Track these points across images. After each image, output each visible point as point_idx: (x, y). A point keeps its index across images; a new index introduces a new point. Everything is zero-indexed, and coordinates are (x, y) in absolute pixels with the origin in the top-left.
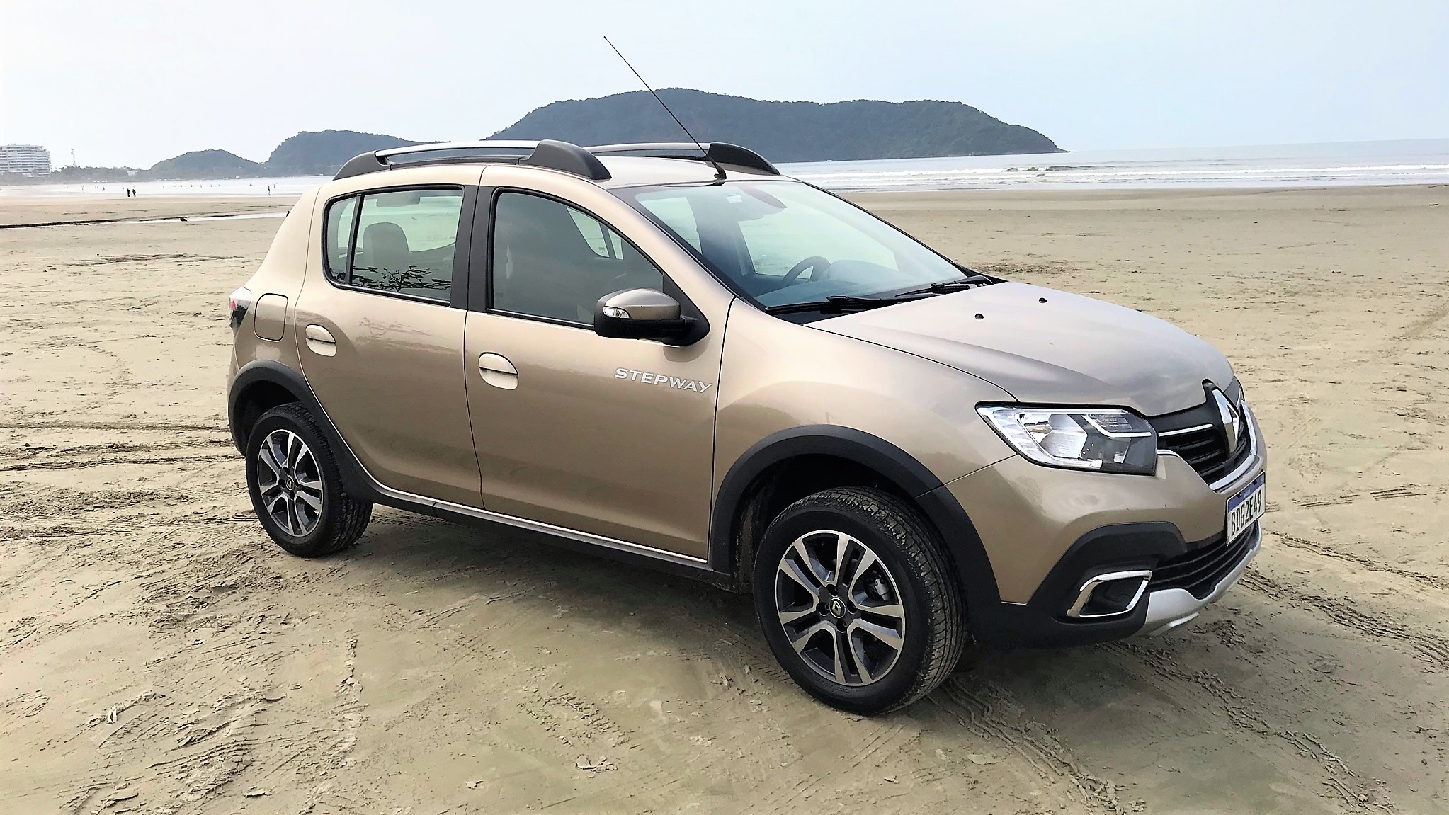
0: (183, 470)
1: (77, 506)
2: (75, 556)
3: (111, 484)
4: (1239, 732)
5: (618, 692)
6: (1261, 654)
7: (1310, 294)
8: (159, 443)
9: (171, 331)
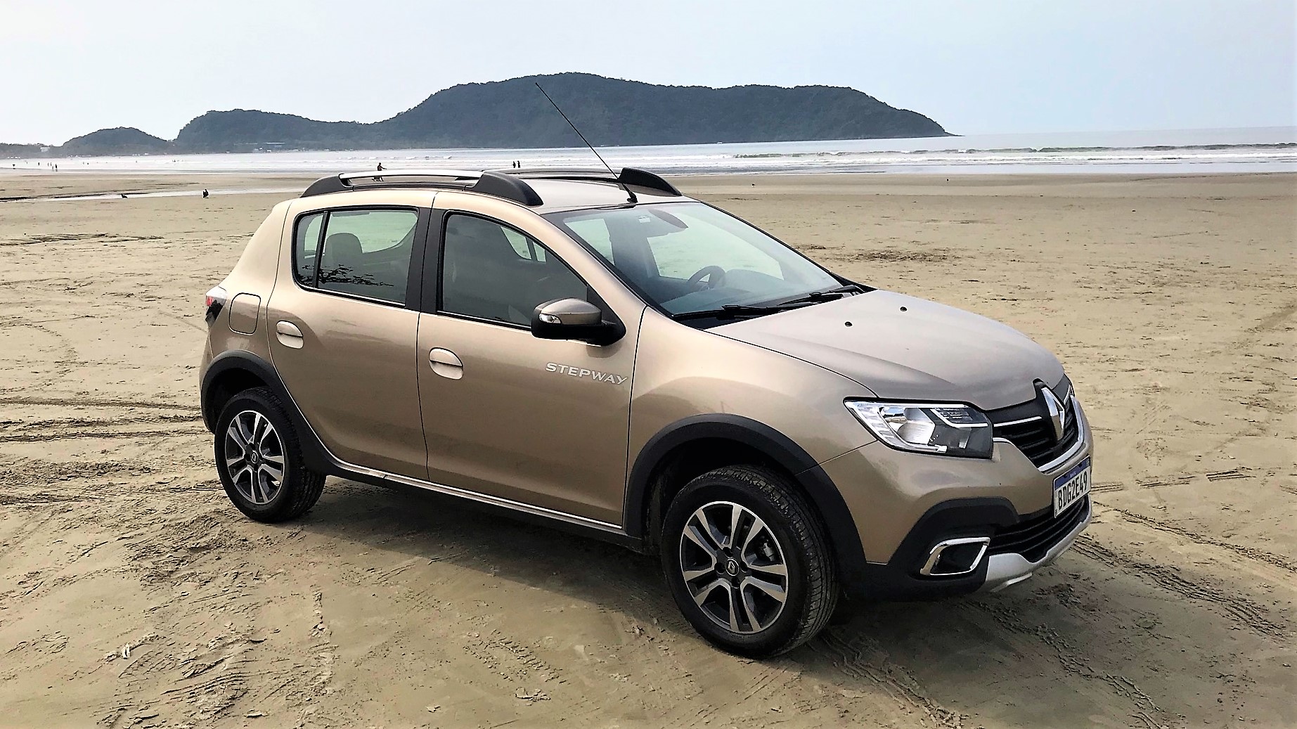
0: (140, 445)
1: (52, 476)
2: (60, 520)
3: (77, 456)
4: (1067, 675)
5: (547, 638)
6: (1093, 612)
7: (1177, 284)
8: (114, 419)
9: (109, 311)
